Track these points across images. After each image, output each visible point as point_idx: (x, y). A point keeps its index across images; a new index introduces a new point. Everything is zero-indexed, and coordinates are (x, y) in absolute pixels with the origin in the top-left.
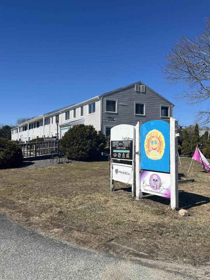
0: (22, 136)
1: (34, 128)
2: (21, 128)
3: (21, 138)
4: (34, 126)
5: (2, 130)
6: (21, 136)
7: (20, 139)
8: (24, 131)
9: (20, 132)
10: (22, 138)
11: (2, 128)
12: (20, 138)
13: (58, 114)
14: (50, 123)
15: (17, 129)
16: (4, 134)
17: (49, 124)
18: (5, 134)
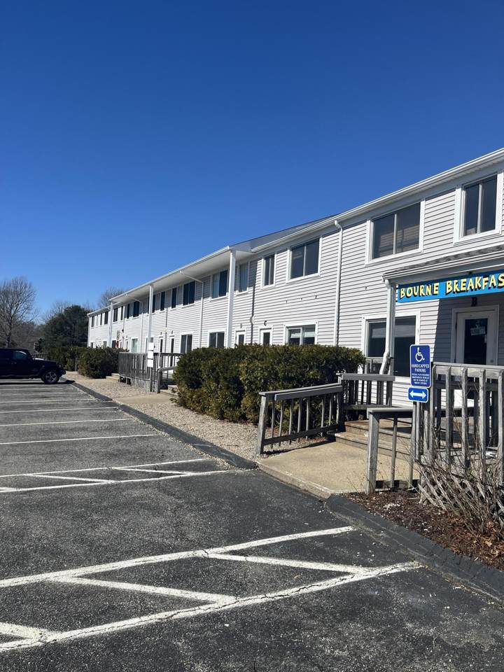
0: (121, 335)
1: (170, 308)
2: (120, 310)
3: (118, 337)
4: (169, 299)
5: (65, 316)
6: (118, 332)
7: (115, 343)
8: (131, 318)
9: (115, 319)
10: (121, 338)
11: (63, 311)
12: (115, 339)
13: (312, 237)
14: (253, 284)
15: (107, 313)
16: (68, 328)
17: (250, 290)
18: (71, 327)
